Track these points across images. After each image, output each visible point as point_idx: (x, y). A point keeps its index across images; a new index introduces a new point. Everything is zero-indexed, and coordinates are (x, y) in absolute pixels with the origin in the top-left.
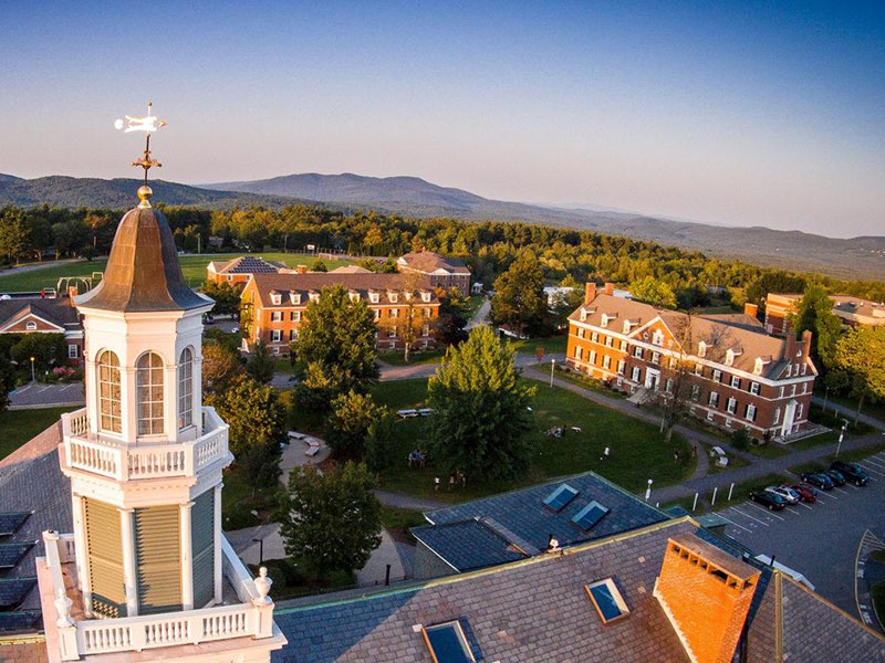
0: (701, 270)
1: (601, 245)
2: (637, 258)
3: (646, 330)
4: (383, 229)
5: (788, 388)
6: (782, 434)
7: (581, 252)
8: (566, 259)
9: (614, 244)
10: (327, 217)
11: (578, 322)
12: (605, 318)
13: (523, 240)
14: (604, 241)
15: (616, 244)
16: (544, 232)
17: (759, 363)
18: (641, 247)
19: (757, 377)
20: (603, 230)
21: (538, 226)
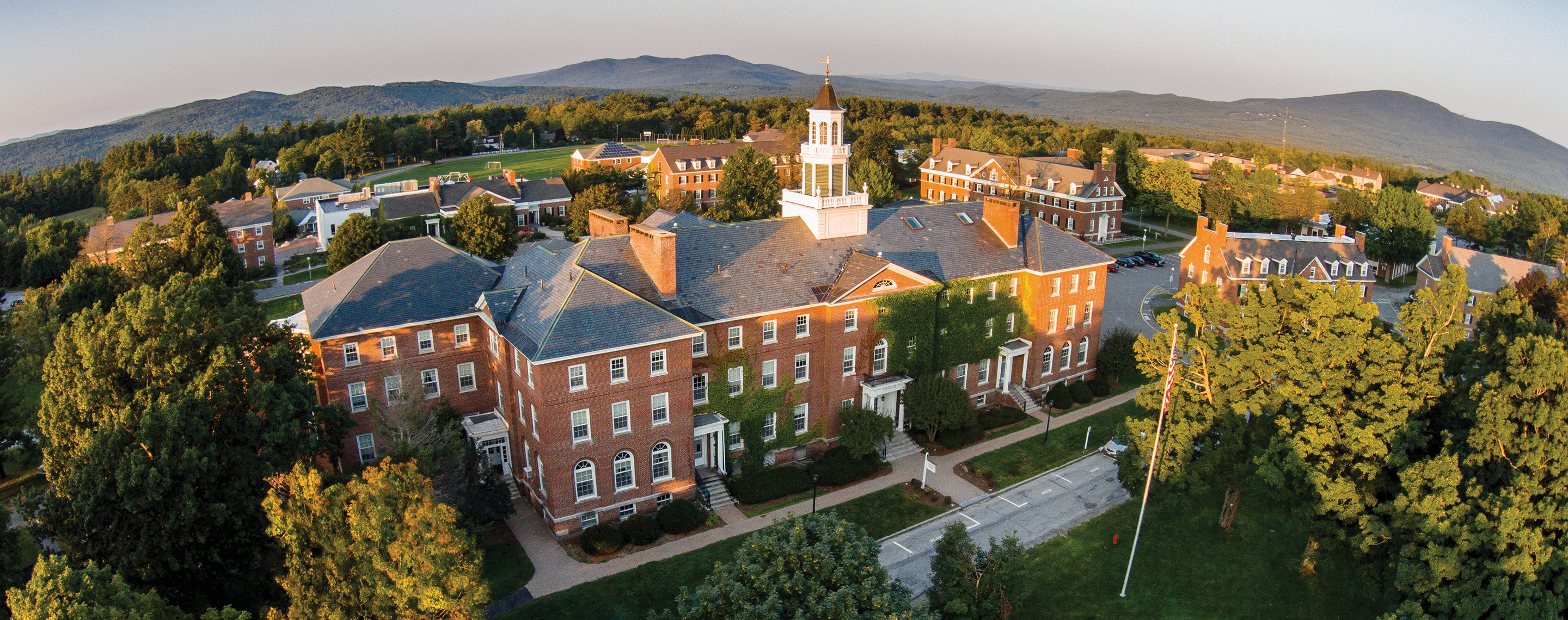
0: (1048, 135)
1: (942, 115)
2: (980, 126)
3: (985, 169)
4: (714, 111)
5: (1099, 205)
6: (1099, 239)
7: (921, 123)
8: (906, 130)
9: (955, 114)
10: (653, 103)
11: (928, 170)
12: (950, 164)
13: (858, 114)
14: (944, 111)
15: (957, 114)
16: (880, 105)
17: (1073, 187)
18: (985, 116)
19: (1073, 198)
20: (942, 101)
21: (873, 99)
